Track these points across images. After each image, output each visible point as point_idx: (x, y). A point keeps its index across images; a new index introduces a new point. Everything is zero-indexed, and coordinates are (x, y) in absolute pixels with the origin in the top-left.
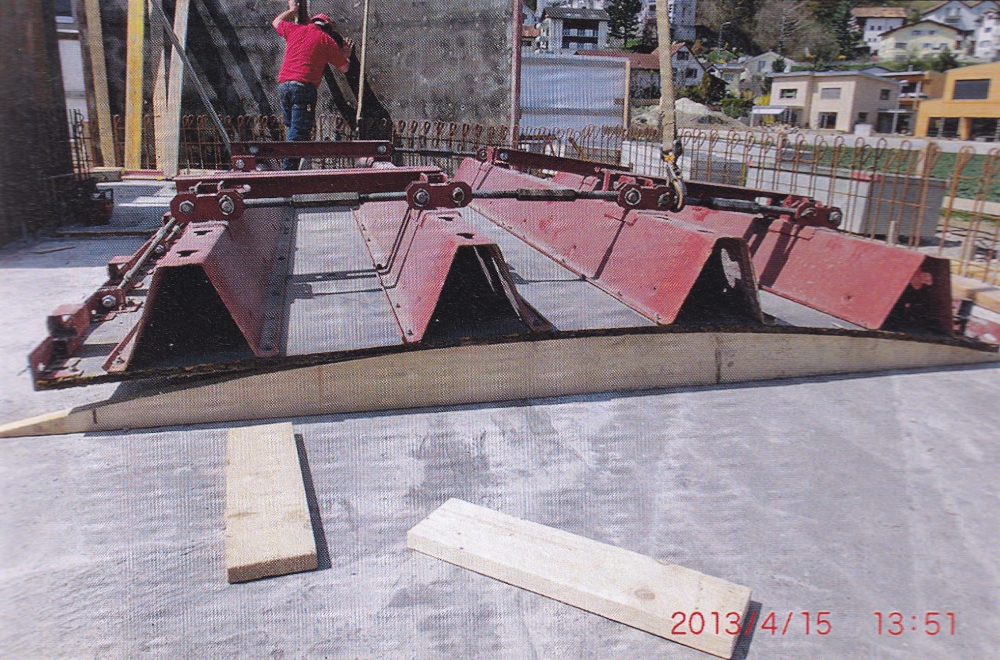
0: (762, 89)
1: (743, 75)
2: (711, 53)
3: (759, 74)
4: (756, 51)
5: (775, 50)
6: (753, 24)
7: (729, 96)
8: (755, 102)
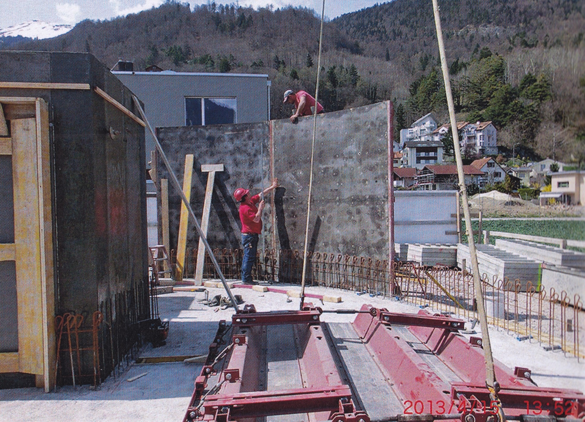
0: (545, 181)
1: (531, 174)
2: (509, 161)
3: (542, 172)
4: (538, 158)
5: (550, 157)
6: (534, 143)
7: (523, 187)
8: (541, 189)
